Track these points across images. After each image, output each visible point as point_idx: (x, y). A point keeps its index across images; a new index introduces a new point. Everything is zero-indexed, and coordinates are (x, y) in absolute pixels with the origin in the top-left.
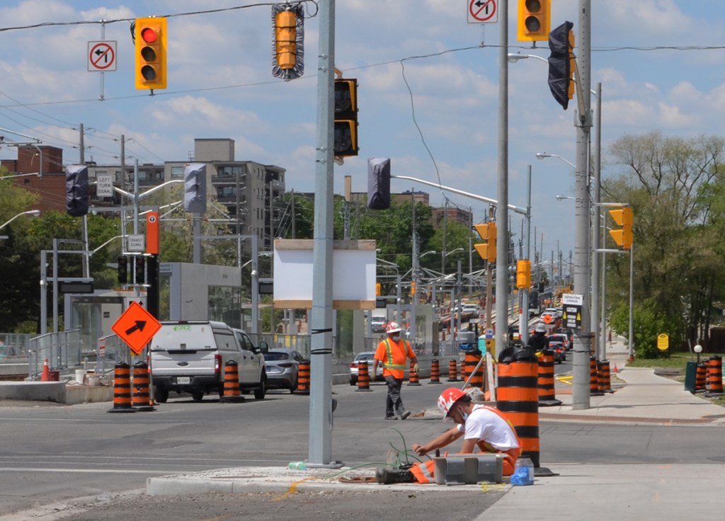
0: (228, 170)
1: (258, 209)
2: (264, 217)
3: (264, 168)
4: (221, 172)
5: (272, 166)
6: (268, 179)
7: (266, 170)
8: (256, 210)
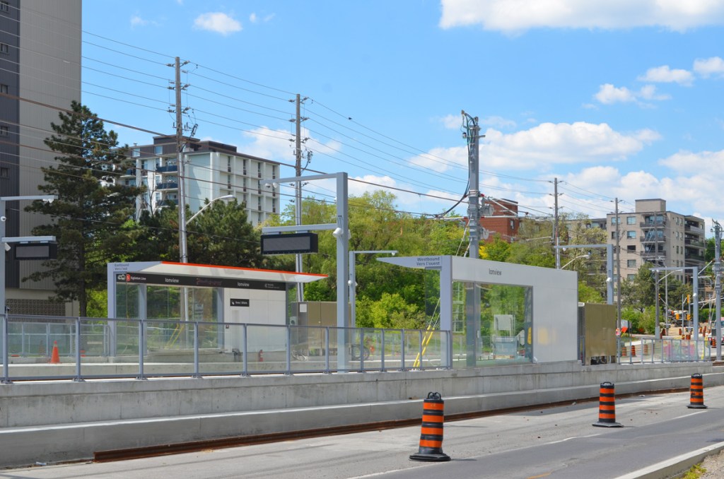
0: (652, 218)
1: (678, 247)
2: (684, 253)
3: (683, 218)
4: (647, 220)
5: (690, 216)
6: (687, 226)
7: (686, 220)
8: (675, 247)
